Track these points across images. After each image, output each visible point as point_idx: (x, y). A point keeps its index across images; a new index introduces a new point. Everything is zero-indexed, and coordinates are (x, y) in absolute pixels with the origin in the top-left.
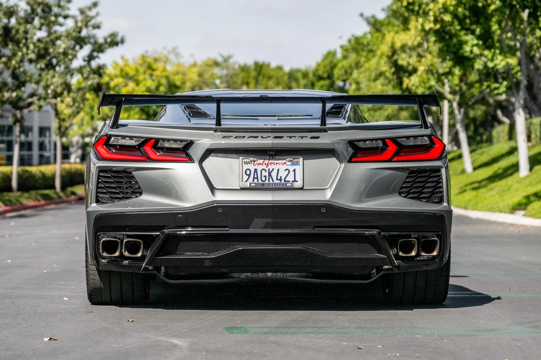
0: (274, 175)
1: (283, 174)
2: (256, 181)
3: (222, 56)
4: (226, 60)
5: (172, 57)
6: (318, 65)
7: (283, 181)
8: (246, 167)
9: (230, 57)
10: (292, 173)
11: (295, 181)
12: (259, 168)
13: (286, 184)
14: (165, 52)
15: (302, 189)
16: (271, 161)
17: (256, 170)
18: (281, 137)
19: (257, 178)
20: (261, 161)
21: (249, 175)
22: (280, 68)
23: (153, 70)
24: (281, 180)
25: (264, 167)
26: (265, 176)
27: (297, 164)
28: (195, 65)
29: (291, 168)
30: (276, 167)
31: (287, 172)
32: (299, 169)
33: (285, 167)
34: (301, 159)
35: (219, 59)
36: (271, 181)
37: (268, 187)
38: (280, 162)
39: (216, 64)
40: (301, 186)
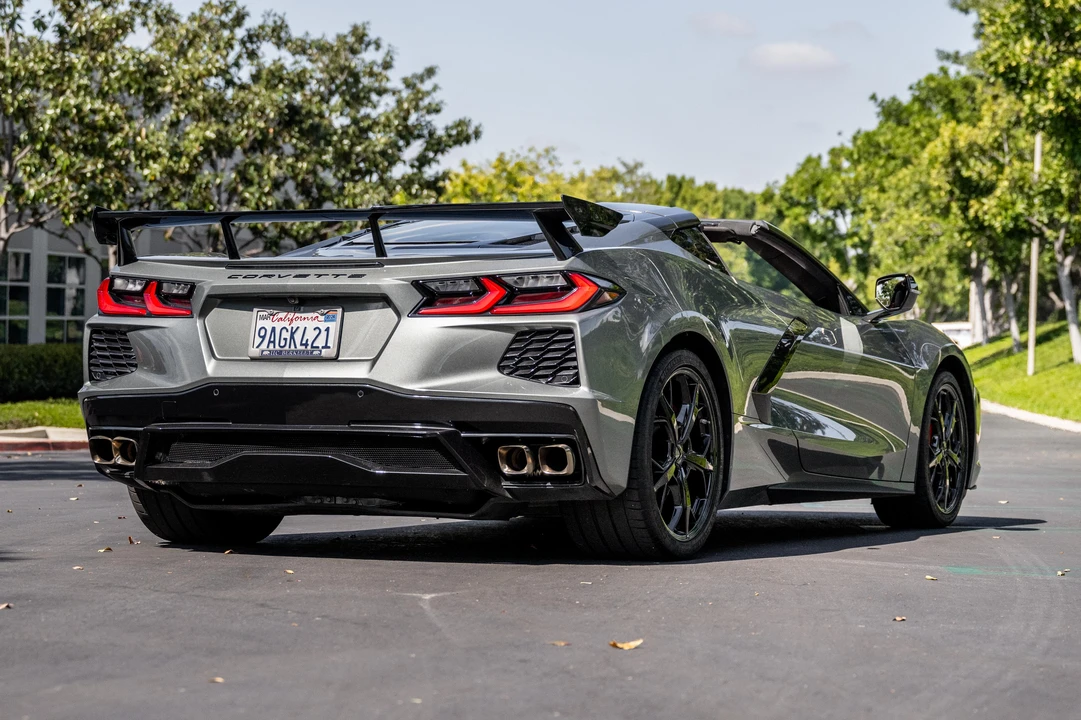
0: (298, 337)
1: (310, 335)
2: (271, 345)
3: (625, 165)
4: (631, 171)
5: (543, 163)
6: (790, 180)
7: (309, 348)
8: (261, 323)
9: (638, 165)
10: (324, 334)
11: (326, 347)
12: (278, 326)
13: (312, 353)
14: (533, 156)
15: (335, 359)
16: (297, 315)
17: (274, 329)
18: (305, 276)
19: (274, 342)
20: (282, 315)
21: (263, 337)
22: (710, 187)
23: (517, 185)
24: (306, 345)
25: (286, 324)
26: (285, 339)
27: (333, 319)
28: (583, 177)
29: (323, 326)
30: (301, 324)
31: (317, 331)
32: (334, 326)
33: (316, 324)
34: (340, 310)
35: (621, 170)
36: (293, 347)
37: (287, 356)
38: (310, 315)
39: (616, 177)
40: (334, 355)
